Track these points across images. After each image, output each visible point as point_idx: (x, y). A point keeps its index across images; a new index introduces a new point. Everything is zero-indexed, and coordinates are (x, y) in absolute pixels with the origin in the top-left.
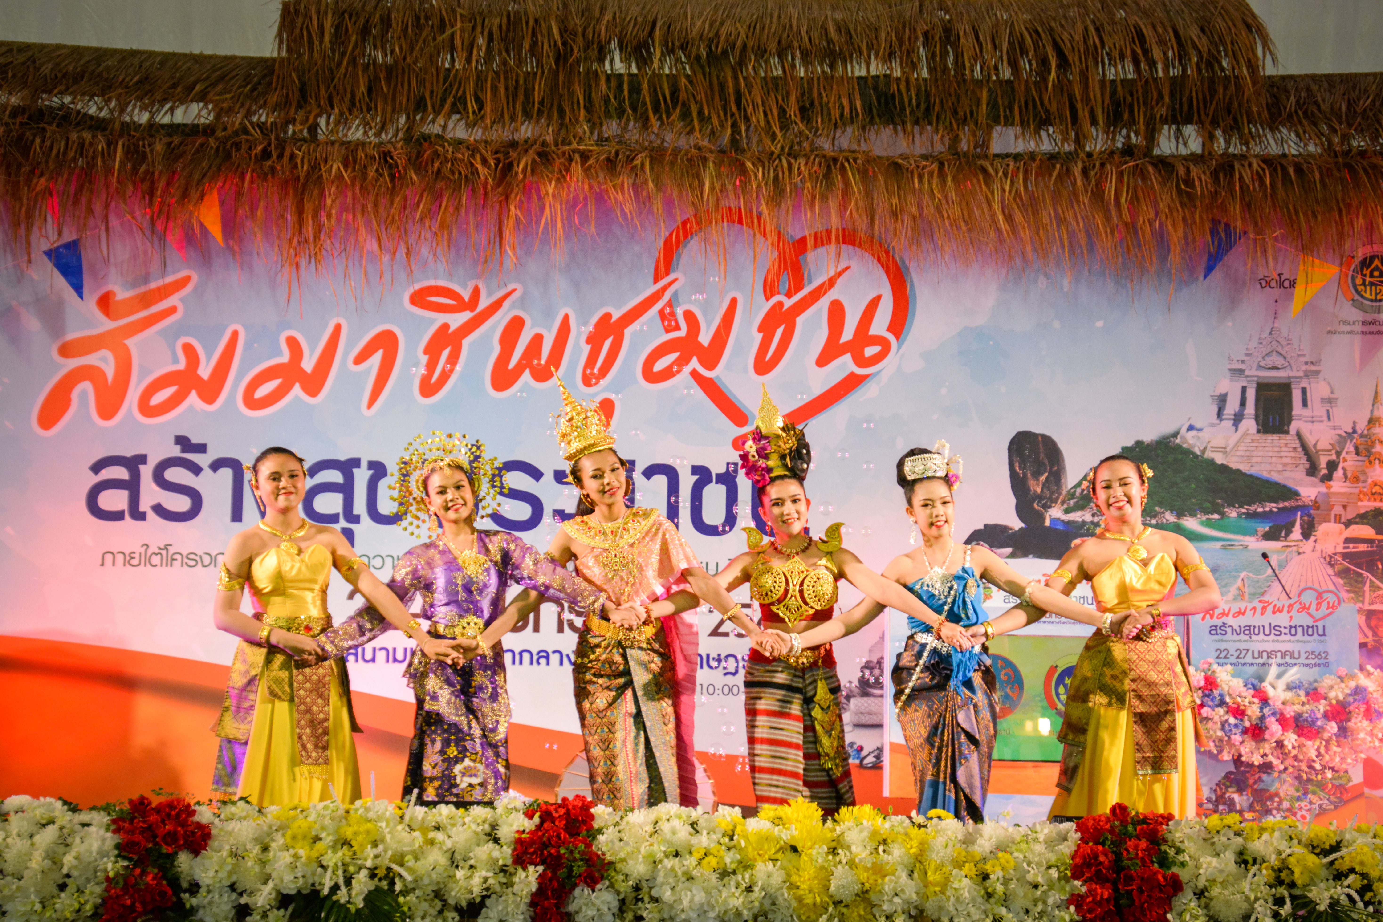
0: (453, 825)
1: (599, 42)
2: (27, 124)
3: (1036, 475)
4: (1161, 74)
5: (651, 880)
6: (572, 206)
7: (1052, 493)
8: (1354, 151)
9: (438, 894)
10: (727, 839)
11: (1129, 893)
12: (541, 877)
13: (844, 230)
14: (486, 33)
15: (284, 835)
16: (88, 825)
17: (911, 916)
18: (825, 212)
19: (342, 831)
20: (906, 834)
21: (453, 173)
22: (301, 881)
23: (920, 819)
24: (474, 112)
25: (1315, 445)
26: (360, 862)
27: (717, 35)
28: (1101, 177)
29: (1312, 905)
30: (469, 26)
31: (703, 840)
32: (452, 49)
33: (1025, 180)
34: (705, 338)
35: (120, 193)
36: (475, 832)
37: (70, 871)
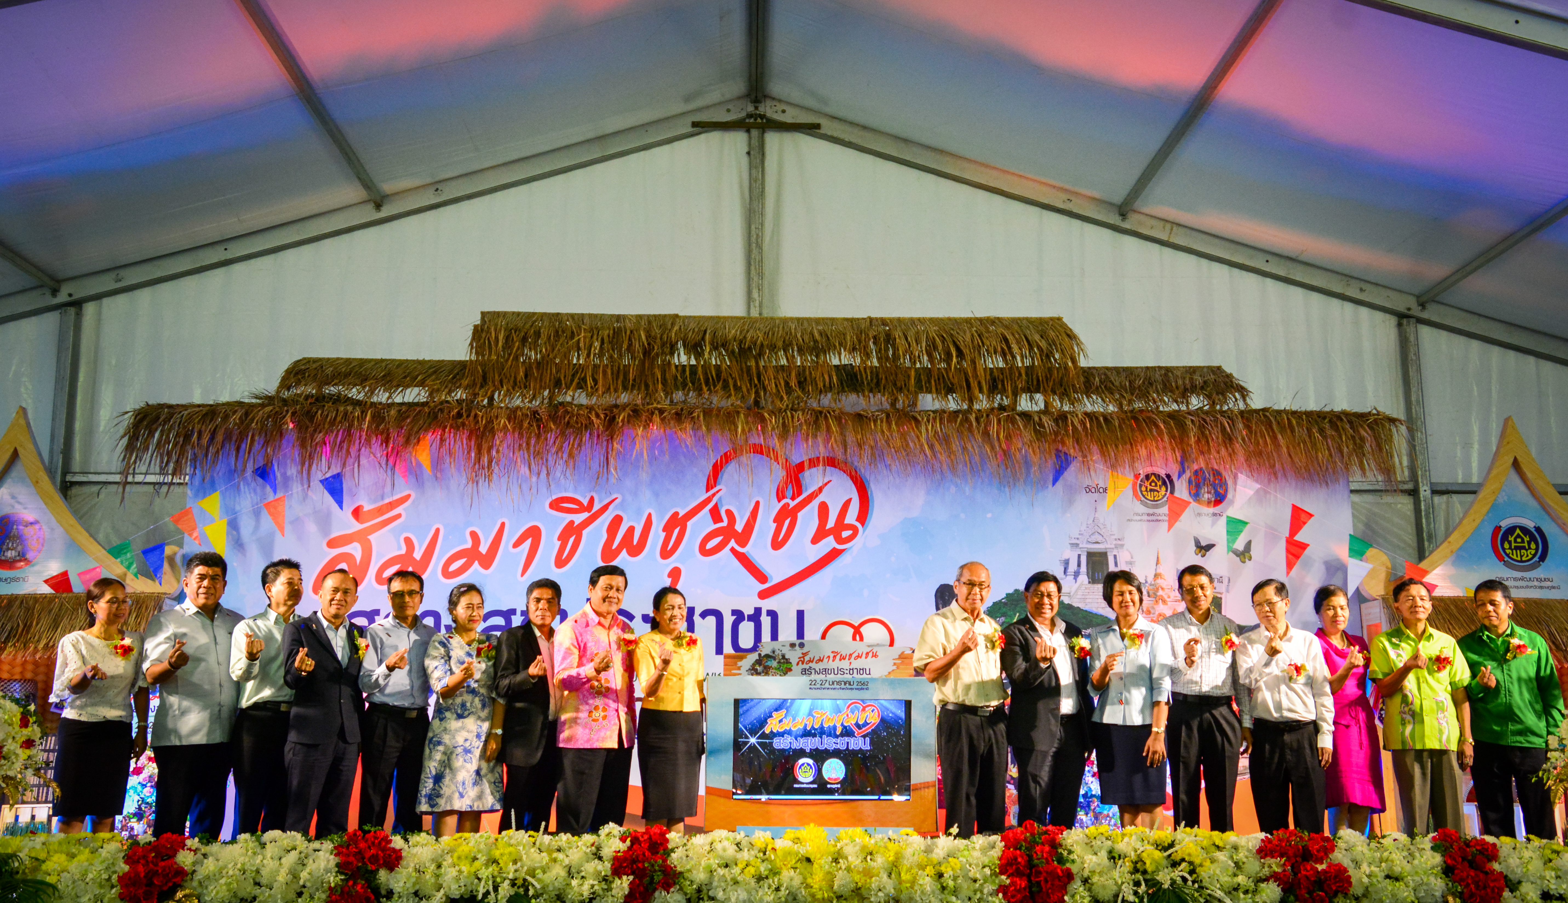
0: (570, 848)
1: (671, 343)
2: (314, 403)
4: (1019, 364)
5: (709, 884)
6: (653, 443)
8: (1136, 410)
9: (560, 897)
10: (762, 854)
11: (1039, 883)
12: (631, 884)
13: (828, 457)
15: (452, 857)
16: (318, 851)
18: (815, 445)
19: (492, 853)
20: (886, 847)
21: (577, 423)
22: (463, 889)
23: (895, 836)
24: (591, 387)
26: (504, 875)
27: (745, 337)
28: (987, 423)
29: (1158, 886)
30: (589, 335)
31: (745, 855)
32: (579, 349)
33: (940, 424)
34: (739, 527)
35: (368, 442)
36: (585, 853)
37: (305, 882)
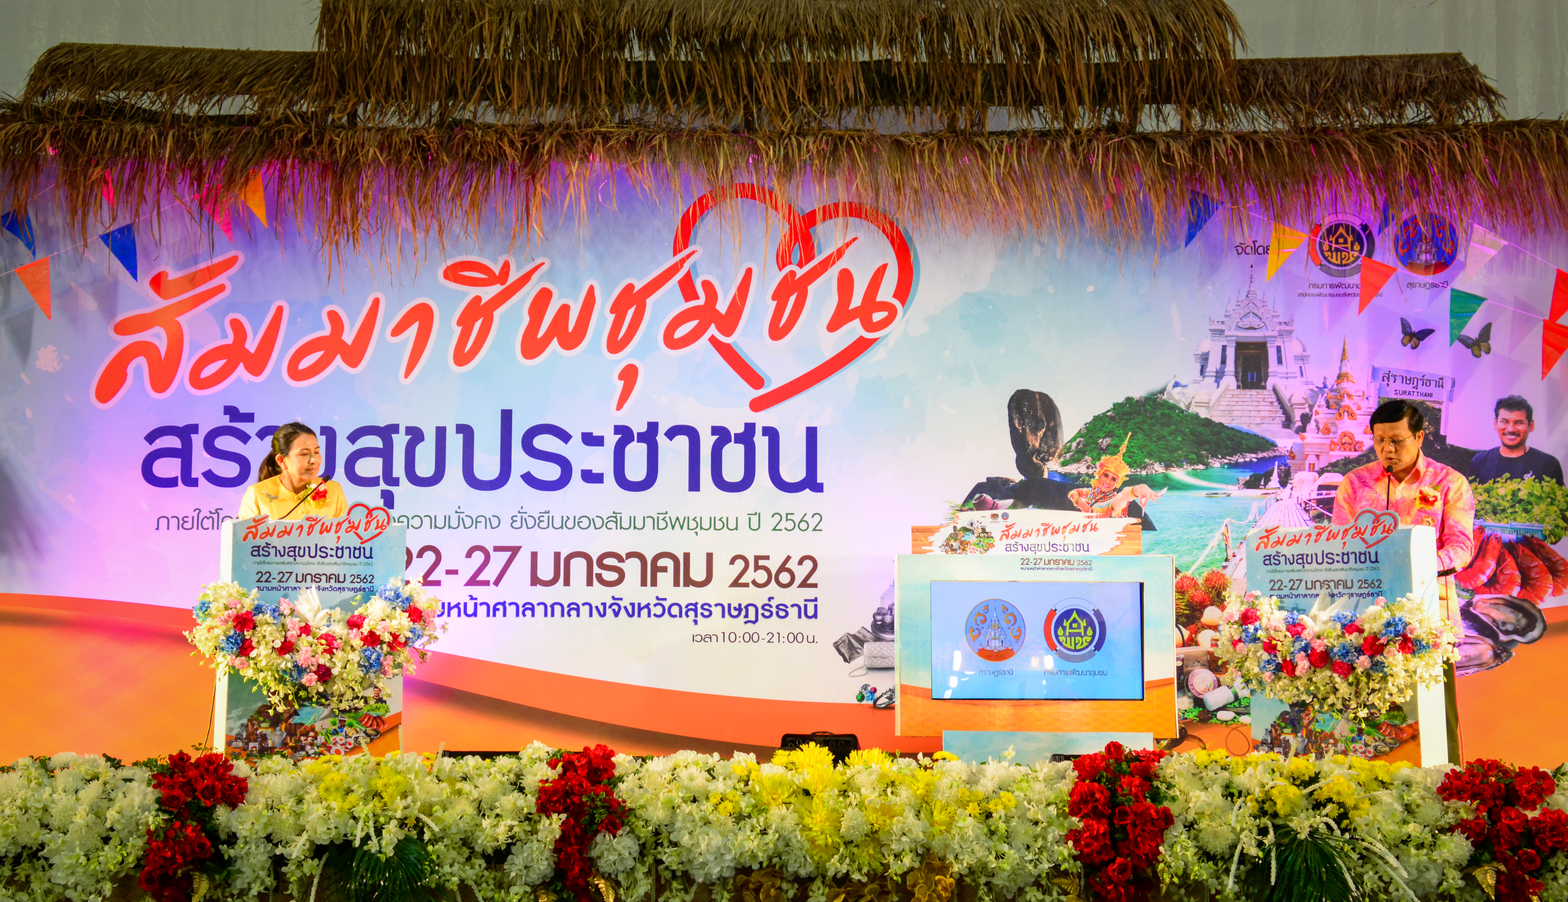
0: (480, 775)
1: (619, 32)
2: (84, 118)
3: (1035, 431)
4: (1141, 58)
5: (670, 825)
6: (594, 185)
7: (1049, 447)
8: (1318, 128)
9: (466, 842)
10: (742, 785)
11: (1124, 827)
12: (564, 824)
13: (851, 203)
14: (512, 25)
15: (317, 787)
16: (130, 780)
17: (918, 855)
18: (833, 186)
19: (373, 783)
20: (913, 776)
21: (482, 155)
22: (334, 832)
23: (926, 761)
24: (502, 99)
25: (1290, 400)
26: (390, 813)
27: (729, 23)
28: (1088, 152)
29: (1293, 833)
30: (496, 18)
31: (719, 786)
32: (481, 40)
33: (1019, 155)
34: (722, 306)
35: (170, 180)
36: (501, 782)
37: (113, 824)
